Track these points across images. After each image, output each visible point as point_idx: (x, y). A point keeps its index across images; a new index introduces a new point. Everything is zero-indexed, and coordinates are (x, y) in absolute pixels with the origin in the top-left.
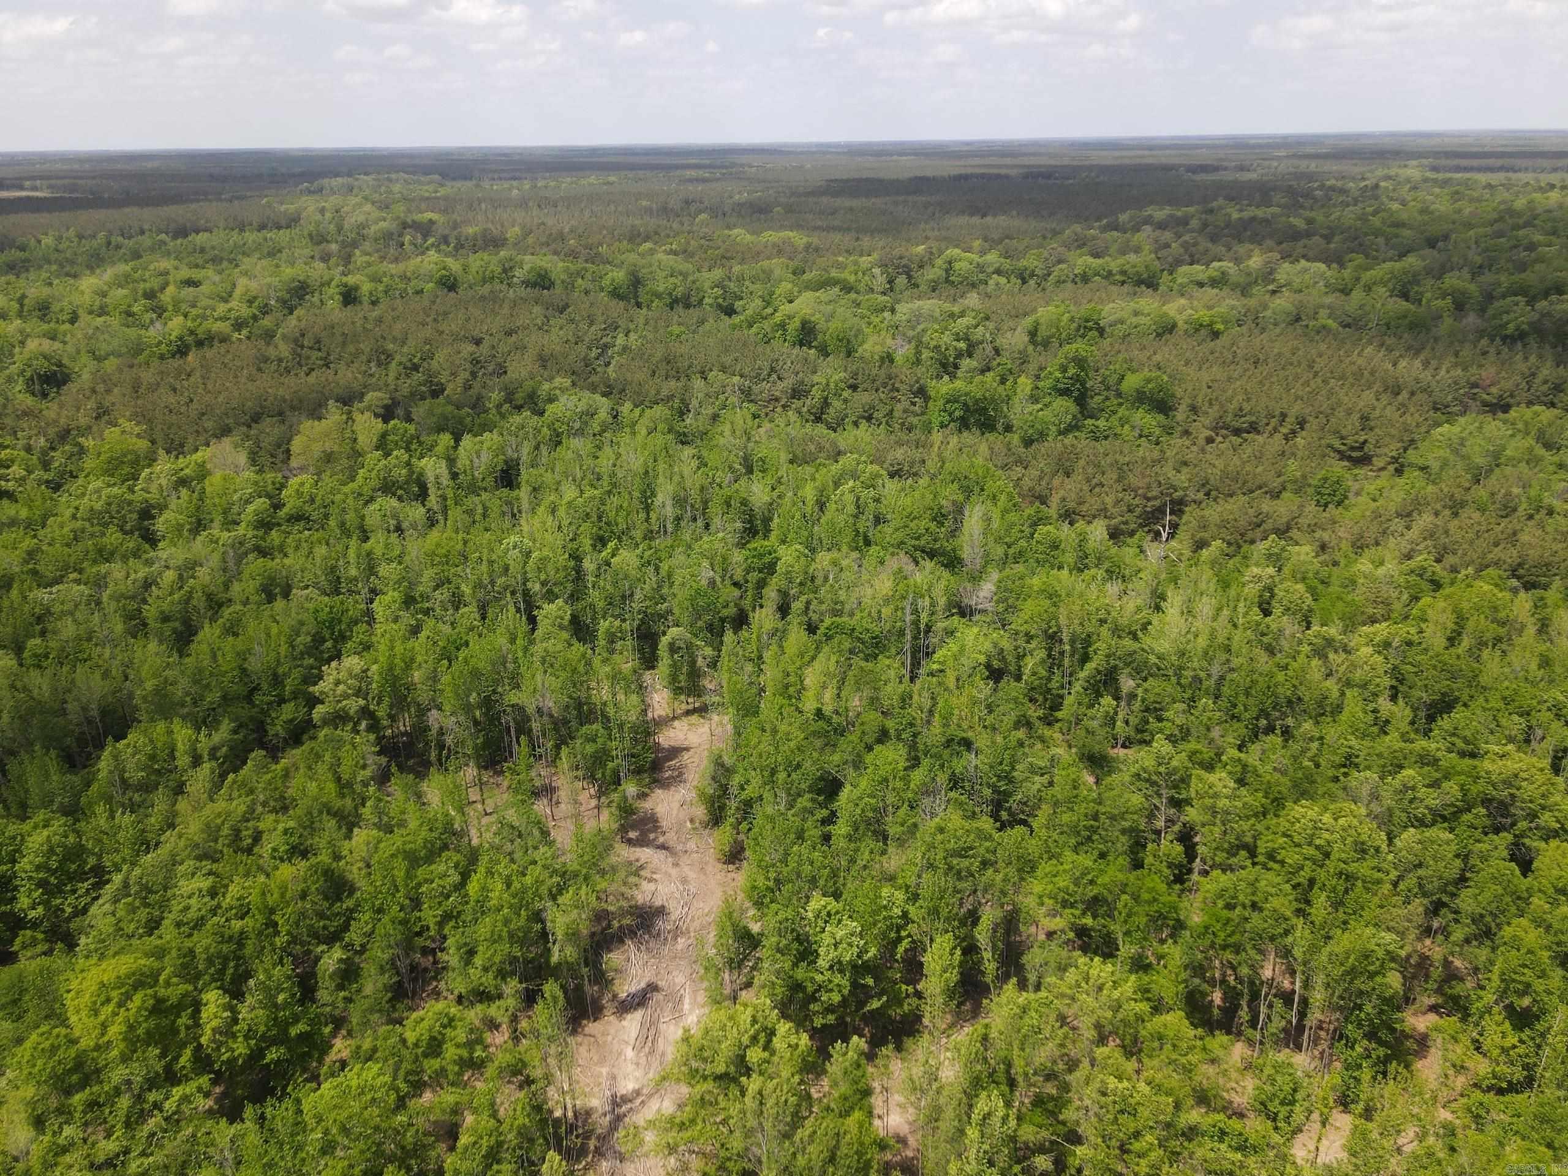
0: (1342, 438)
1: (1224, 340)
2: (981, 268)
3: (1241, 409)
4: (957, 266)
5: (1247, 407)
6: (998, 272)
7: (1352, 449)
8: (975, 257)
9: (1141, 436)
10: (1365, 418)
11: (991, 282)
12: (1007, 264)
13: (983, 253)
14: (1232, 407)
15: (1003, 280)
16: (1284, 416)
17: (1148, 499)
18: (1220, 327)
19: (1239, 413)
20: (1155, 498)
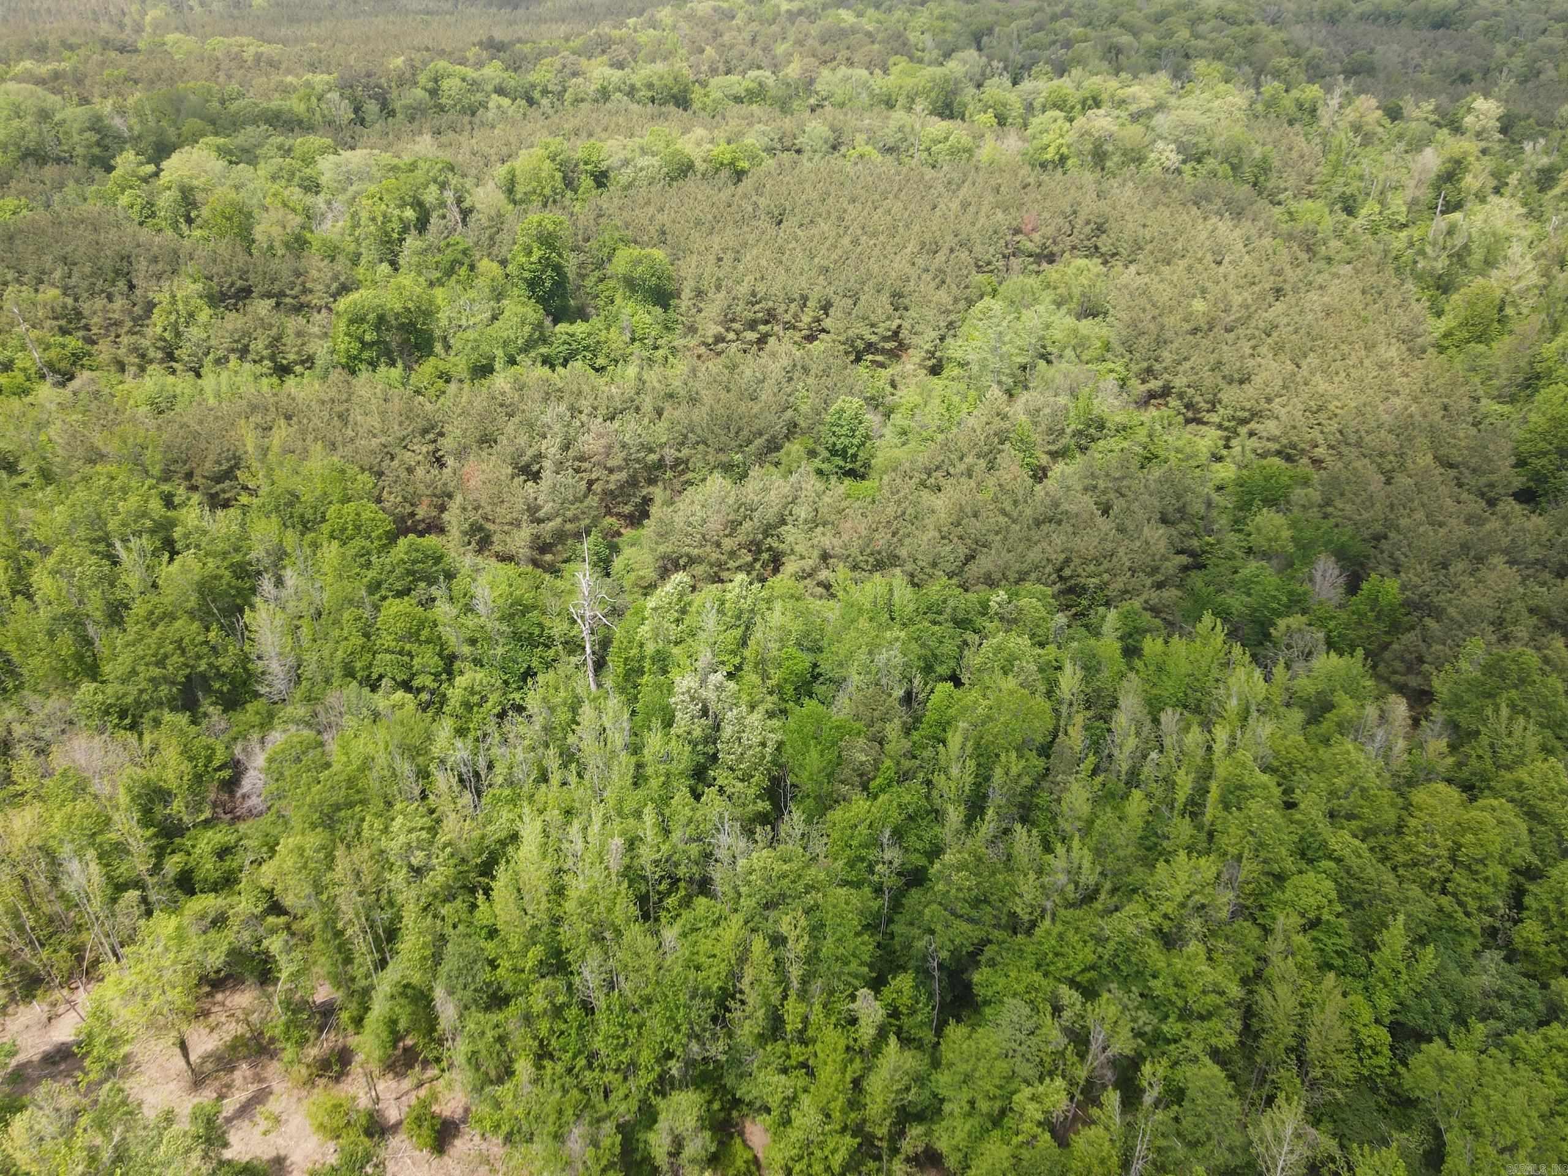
0: (872, 325)
1: (747, 183)
2: (474, 85)
3: (754, 294)
4: (445, 84)
5: (761, 289)
6: (500, 91)
7: (885, 339)
8: (470, 73)
9: (633, 340)
10: (897, 295)
11: (491, 105)
12: (512, 80)
13: (479, 65)
14: (743, 289)
15: (506, 102)
16: (805, 299)
17: (611, 471)
18: (744, 164)
19: (753, 299)
20: (620, 469)
